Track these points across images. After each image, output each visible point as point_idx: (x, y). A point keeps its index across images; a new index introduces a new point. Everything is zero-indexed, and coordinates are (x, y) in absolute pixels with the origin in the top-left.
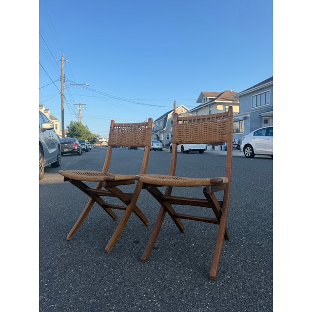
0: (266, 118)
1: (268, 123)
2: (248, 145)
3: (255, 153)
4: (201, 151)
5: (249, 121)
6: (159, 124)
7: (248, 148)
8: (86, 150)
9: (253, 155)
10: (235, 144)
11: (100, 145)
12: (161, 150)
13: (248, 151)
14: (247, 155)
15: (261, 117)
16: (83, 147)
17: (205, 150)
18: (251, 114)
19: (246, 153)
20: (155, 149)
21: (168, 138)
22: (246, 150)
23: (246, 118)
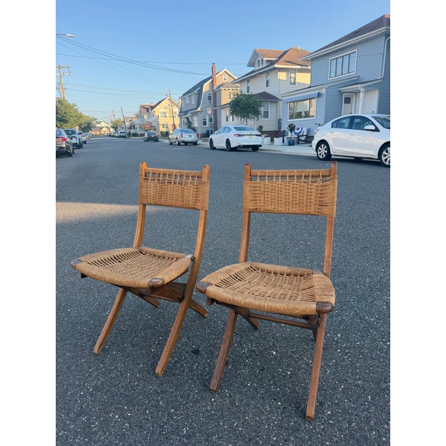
0: (348, 95)
1: (349, 103)
2: (323, 142)
3: (332, 153)
4: (255, 148)
5: (323, 99)
6: (190, 100)
7: (323, 145)
8: (79, 146)
9: (328, 157)
10: (303, 136)
11: (98, 133)
12: (195, 143)
13: (323, 150)
14: (321, 157)
15: (341, 93)
16: (74, 141)
17: (261, 146)
18: (327, 89)
19: (319, 153)
20: (186, 143)
21: (205, 123)
22: (320, 148)
23: (319, 95)
